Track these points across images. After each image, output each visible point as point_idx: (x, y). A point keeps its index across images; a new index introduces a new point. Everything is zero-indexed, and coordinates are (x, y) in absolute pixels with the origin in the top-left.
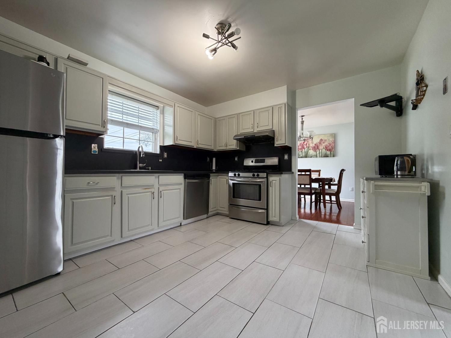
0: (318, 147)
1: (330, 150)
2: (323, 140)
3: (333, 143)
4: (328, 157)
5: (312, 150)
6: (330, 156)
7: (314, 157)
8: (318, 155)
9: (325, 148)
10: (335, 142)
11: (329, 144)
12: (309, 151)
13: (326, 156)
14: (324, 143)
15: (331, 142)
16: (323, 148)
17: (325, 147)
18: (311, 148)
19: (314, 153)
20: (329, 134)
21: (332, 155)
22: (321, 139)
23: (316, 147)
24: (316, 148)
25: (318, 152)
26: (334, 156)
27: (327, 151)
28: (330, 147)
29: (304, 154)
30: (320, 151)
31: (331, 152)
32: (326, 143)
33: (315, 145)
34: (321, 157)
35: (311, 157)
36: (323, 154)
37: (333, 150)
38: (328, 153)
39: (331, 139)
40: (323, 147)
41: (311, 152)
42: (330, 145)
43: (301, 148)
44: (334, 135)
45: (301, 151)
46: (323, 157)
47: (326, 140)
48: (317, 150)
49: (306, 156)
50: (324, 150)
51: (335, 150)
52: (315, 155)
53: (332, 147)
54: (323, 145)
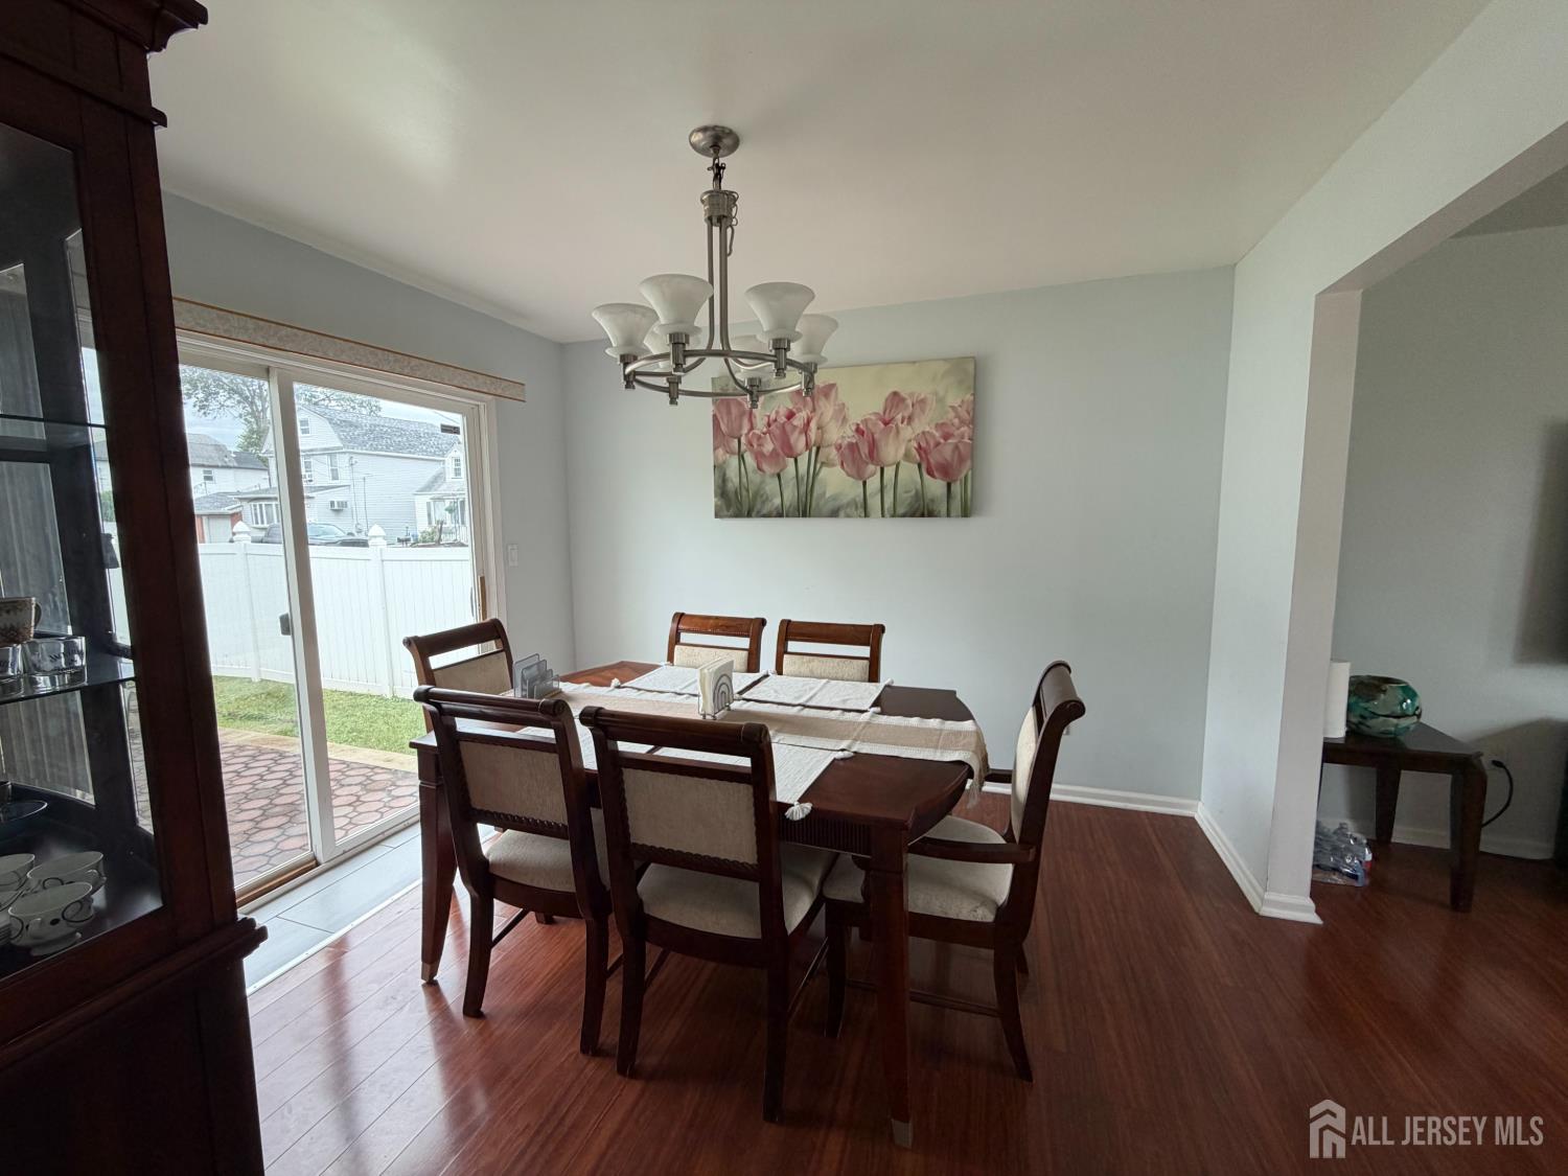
0: (873, 447)
1: (946, 472)
2: (903, 400)
3: (963, 422)
4: (931, 514)
5: (839, 467)
6: (944, 510)
7: (848, 516)
8: (874, 503)
9: (914, 452)
10: (974, 417)
11: (938, 426)
12: (825, 472)
13: (922, 509)
14: (910, 419)
15: (951, 414)
16: (907, 456)
17: (919, 448)
18: (833, 454)
19: (853, 489)
20: (945, 360)
21: (957, 504)
22: (895, 394)
23: (864, 450)
24: (862, 452)
25: (874, 483)
26: (966, 513)
27: (926, 477)
28: (947, 451)
29: (790, 495)
30: (889, 472)
31: (949, 485)
32: (924, 424)
33: (859, 431)
34: (893, 516)
35: (834, 514)
36: (906, 498)
37: (965, 470)
38: (936, 487)
39: (954, 398)
40: (902, 451)
41: (835, 481)
42: (946, 437)
43: (774, 453)
44: (971, 367)
45: (778, 471)
46: (904, 516)
47: (923, 401)
48: (871, 467)
49: (804, 510)
50: (909, 472)
51: (972, 469)
52: (853, 503)
53: (956, 447)
54: (907, 432)
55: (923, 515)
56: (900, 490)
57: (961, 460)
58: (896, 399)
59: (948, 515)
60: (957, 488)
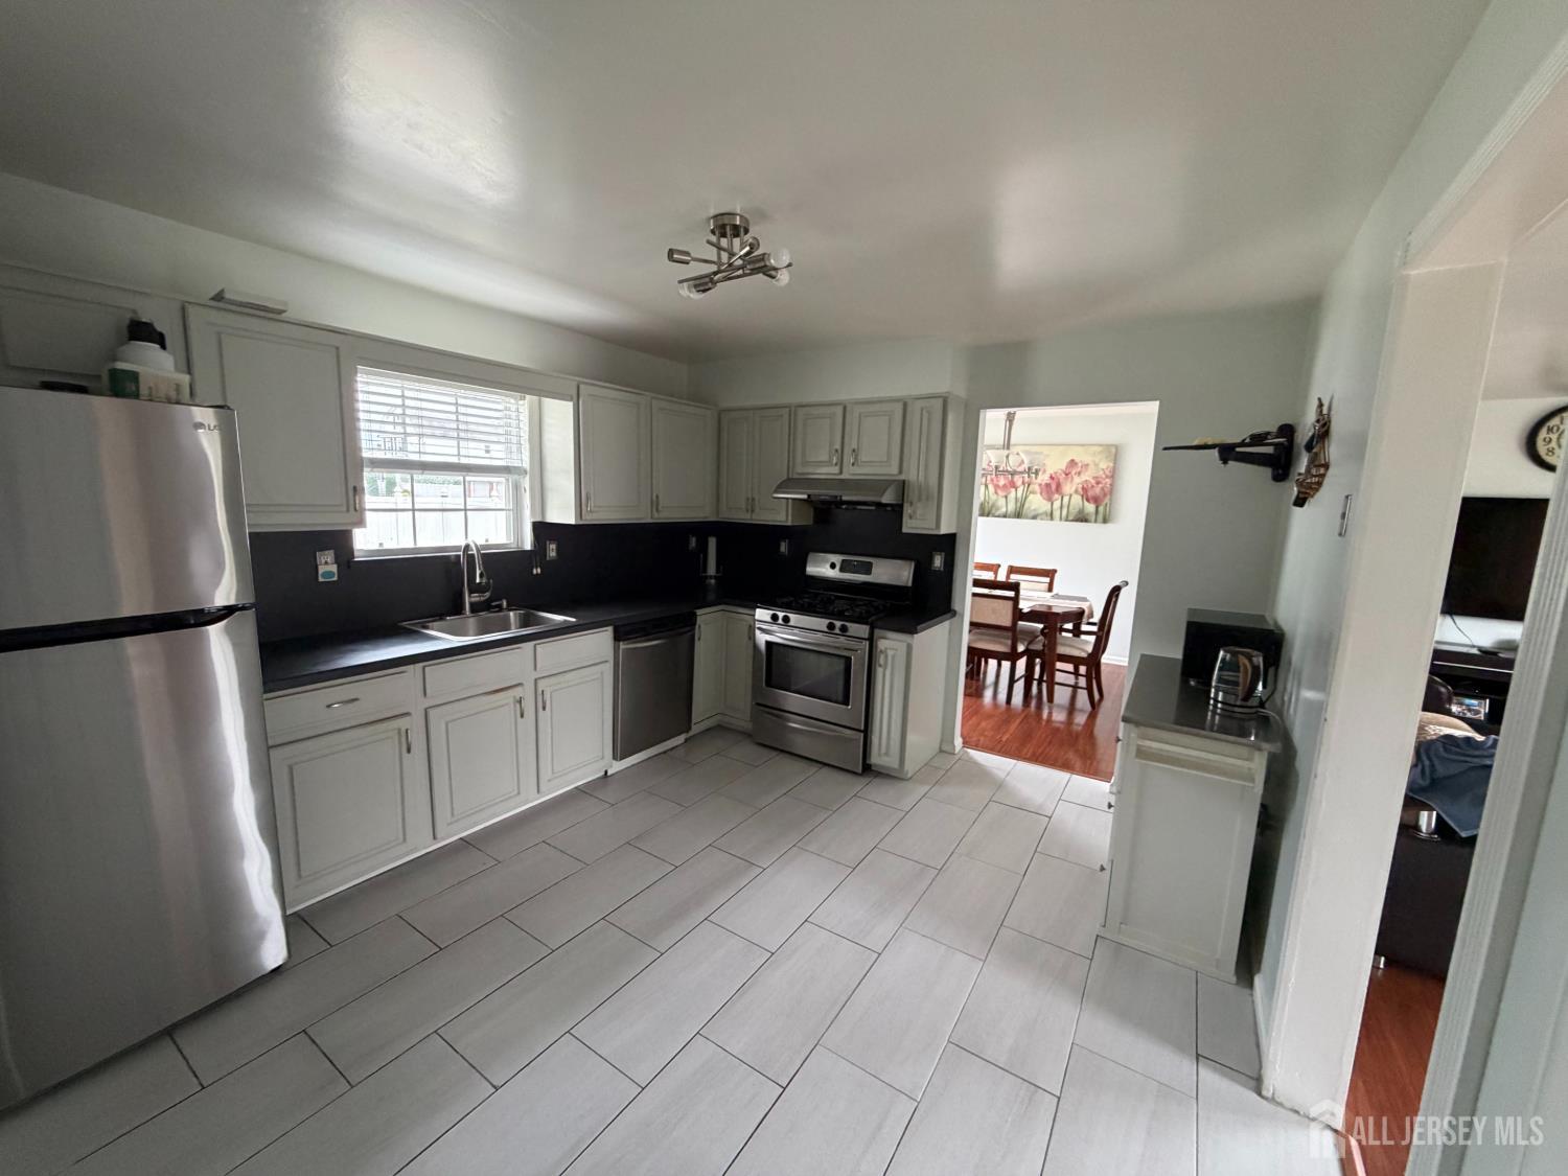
0: (1059, 486)
1: (1096, 501)
2: (1076, 464)
3: (1107, 477)
4: (1086, 521)
5: (1039, 495)
6: (1093, 518)
7: (1042, 519)
8: (1057, 514)
9: (1080, 490)
10: (1113, 474)
11: (1094, 478)
12: (1031, 497)
13: (1082, 518)
14: (1079, 473)
15: (1101, 472)
16: (1076, 492)
17: (1083, 488)
18: (1037, 488)
19: (1045, 506)
20: (1101, 445)
21: (1100, 517)
22: (1073, 461)
23: (1054, 487)
24: (1053, 489)
25: (1057, 504)
26: (1105, 521)
27: (1086, 503)
28: (1097, 490)
29: (1011, 507)
30: (1066, 499)
31: (1097, 508)
32: (1087, 476)
33: (1052, 478)
34: (1067, 520)
35: (1034, 517)
36: (1074, 511)
37: (1107, 500)
38: (1090, 508)
39: (1103, 465)
40: (1074, 489)
41: (1037, 502)
42: (1098, 483)
43: (1005, 486)
44: (1114, 450)
45: (1004, 494)
46: (1072, 521)
47: (1087, 465)
48: (1056, 496)
49: (1018, 515)
50: (1077, 500)
51: (1111, 500)
52: (1046, 513)
53: (1102, 489)
54: (1077, 479)
55: (1082, 521)
56: (1071, 508)
57: (1105, 495)
58: (1073, 463)
59: (1096, 521)
60: (1101, 509)
